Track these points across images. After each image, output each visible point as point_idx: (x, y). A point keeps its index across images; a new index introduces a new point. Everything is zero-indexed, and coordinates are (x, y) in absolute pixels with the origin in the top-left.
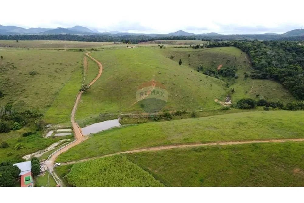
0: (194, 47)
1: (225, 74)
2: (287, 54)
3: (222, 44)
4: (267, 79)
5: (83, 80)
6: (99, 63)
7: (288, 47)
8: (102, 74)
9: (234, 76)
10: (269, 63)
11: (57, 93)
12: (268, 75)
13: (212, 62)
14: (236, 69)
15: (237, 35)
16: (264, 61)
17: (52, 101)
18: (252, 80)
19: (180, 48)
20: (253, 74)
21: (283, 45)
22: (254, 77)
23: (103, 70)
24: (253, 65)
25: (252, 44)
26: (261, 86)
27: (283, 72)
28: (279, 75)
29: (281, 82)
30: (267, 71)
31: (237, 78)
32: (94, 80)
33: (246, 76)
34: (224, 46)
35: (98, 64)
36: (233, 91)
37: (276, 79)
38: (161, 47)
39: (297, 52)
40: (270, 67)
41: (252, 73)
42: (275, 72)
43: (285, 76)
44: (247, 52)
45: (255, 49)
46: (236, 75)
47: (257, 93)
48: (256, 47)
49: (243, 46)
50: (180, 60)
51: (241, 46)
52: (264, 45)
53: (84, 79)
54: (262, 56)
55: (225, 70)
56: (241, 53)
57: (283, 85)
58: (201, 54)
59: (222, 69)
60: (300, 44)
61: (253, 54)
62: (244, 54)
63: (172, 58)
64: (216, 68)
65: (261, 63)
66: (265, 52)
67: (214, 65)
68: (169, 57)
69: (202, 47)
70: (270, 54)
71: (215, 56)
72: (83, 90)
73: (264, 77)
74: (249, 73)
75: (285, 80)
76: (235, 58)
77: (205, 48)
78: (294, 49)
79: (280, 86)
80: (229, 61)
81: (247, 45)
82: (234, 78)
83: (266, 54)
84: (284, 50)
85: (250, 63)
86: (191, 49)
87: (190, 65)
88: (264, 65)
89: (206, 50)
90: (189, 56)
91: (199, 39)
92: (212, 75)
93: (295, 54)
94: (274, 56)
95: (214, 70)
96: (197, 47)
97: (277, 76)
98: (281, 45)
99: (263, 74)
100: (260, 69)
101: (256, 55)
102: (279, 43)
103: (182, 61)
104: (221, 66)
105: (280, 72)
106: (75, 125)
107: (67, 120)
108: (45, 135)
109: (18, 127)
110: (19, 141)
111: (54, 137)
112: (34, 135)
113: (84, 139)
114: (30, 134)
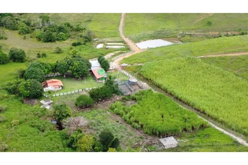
106: (126, 40)
107: (116, 34)
108: (96, 47)
109: (64, 38)
110: (71, 49)
111: (107, 49)
112: (83, 46)
113: (142, 51)
114: (79, 44)
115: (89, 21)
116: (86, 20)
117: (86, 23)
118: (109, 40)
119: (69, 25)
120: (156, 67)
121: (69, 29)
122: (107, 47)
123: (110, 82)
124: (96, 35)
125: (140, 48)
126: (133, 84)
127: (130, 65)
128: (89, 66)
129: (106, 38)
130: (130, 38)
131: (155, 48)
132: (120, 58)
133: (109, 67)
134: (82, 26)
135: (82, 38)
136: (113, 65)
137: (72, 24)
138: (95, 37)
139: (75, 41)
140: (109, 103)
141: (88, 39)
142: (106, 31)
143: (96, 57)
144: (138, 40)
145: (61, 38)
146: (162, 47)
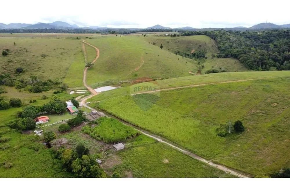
0: (171, 36)
1: (198, 56)
2: (246, 41)
3: (195, 33)
4: (229, 57)
5: (85, 60)
6: (97, 49)
7: (248, 35)
8: (100, 55)
9: (204, 56)
10: (231, 46)
11: (67, 69)
12: (229, 54)
13: (187, 47)
14: (206, 52)
15: (209, 28)
16: (227, 45)
17: (65, 74)
18: (218, 59)
19: (160, 37)
20: (218, 54)
21: (245, 34)
22: (219, 57)
23: (100, 52)
24: (219, 48)
25: (219, 33)
26: (224, 62)
27: (240, 51)
28: (237, 53)
29: (238, 59)
30: (229, 52)
31: (206, 58)
32: (94, 60)
33: (214, 56)
34: (196, 35)
35: (95, 49)
36: (203, 67)
37: (235, 56)
38: (145, 36)
39: (256, 39)
40: (231, 49)
41: (218, 53)
42: (234, 51)
43: (241, 54)
44: (215, 39)
45: (221, 36)
46: (206, 56)
47: (220, 67)
48: (221, 34)
49: (212, 34)
50: (162, 45)
51: (210, 34)
52: (229, 34)
53: (86, 60)
54: (225, 41)
55: (198, 53)
56: (210, 40)
57: (240, 60)
58: (178, 41)
59: (195, 52)
60: (258, 33)
61: (219, 40)
62: (212, 40)
63: (154, 44)
64: (190, 52)
65: (224, 46)
66: (229, 38)
67: (189, 49)
68: (152, 44)
69: (178, 36)
70: (233, 40)
71: (190, 42)
72: (88, 66)
73: (226, 56)
74: (216, 54)
75: (241, 57)
76: (205, 43)
77: (180, 37)
78: (253, 37)
79: (237, 61)
80: (200, 46)
81: (215, 34)
82: (204, 58)
83: (229, 40)
84: (245, 38)
85: (217, 47)
86: (169, 38)
87: (169, 49)
88: (227, 48)
89: (181, 38)
90: (168, 42)
91: (175, 31)
92: (187, 56)
93: (254, 40)
94: (236, 41)
95: (189, 53)
96: (175, 35)
97: (236, 55)
98: (243, 34)
99: (225, 54)
100: (224, 50)
101: (222, 41)
102: (241, 32)
103: (163, 45)
104: (194, 50)
105: (237, 52)
106: (88, 88)
107: (81, 85)
108: (69, 93)
109: (48, 89)
110: (53, 96)
111: (77, 94)
112: (61, 93)
113: (99, 94)
114: (58, 92)
115: (64, 78)
116: (61, 77)
117: (62, 79)
118: (78, 89)
119: (50, 81)
120: (108, 102)
121: (50, 83)
122: (77, 93)
123: (80, 113)
124: (69, 86)
125: (97, 92)
126: (96, 114)
127: (92, 103)
128: (66, 105)
129: (75, 87)
130: (91, 87)
131: (106, 91)
132: (86, 99)
133: (79, 105)
134: (60, 81)
135: (60, 89)
136: (82, 103)
137: (52, 80)
138: (68, 87)
139: (56, 91)
140: (81, 127)
141: (64, 89)
142: (75, 83)
143: (70, 100)
144: (96, 88)
145: (46, 90)
146: (110, 90)
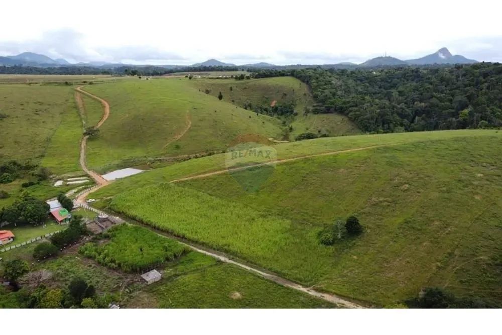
0: (237, 78)
1: (281, 110)
2: (357, 85)
3: (276, 74)
4: (331, 113)
5: (82, 123)
6: (103, 101)
7: (359, 76)
8: (110, 114)
9: (292, 112)
10: (334, 95)
11: (49, 140)
12: (332, 107)
13: (264, 97)
14: (294, 104)
15: (298, 65)
16: (327, 92)
17: (43, 150)
18: (314, 115)
19: (217, 80)
20: (315, 108)
21: (354, 75)
22: (316, 112)
23: (110, 108)
24: (315, 97)
25: (313, 73)
26: (324, 120)
27: (348, 102)
28: (344, 106)
29: (347, 115)
30: (332, 103)
31: (296, 114)
32: (99, 122)
33: (307, 111)
34: (278, 76)
35: (101, 102)
36: (291, 129)
37: (341, 111)
38: (190, 78)
39: (370, 83)
40: (335, 98)
41: (314, 106)
42: (339, 103)
43: (350, 107)
44: (307, 83)
45: (317, 78)
46: (295, 111)
47: (319, 129)
48: (318, 75)
49: (303, 74)
50: (220, 93)
51: (300, 75)
52: (329, 74)
53: (84, 123)
54: (325, 87)
55: (281, 106)
56: (300, 84)
57: (349, 117)
58: (247, 87)
59: (277, 105)
60: (374, 73)
61: (315, 84)
62: (304, 85)
63: (207, 92)
64: (269, 105)
65: (323, 94)
66: (330, 82)
67: (267, 100)
68: (203, 91)
69: (248, 78)
70: (336, 84)
71: (266, 89)
72: (89, 134)
73: (328, 111)
74: (311, 108)
75: (351, 111)
76: (292, 90)
77: (252, 80)
78: (367, 79)
79: (346, 119)
80: (285, 95)
81: (308, 74)
82: (293, 115)
83: (331, 84)
84: (355, 80)
85: (311, 95)
86: (233, 81)
87: (233, 101)
88: (328, 96)
89: (253, 81)
90: (231, 89)
91: (243, 70)
92: (265, 112)
93: (368, 84)
94: (341, 86)
95: (267, 107)
96: (242, 77)
97: (342, 108)
98: (351, 74)
99: (326, 107)
100: (323, 101)
101: (318, 86)
102: (349, 72)
103: (222, 94)
104: (274, 102)
105: (344, 103)
106: (90, 173)
107: (77, 168)
108: (53, 185)
109: (10, 179)
110: (21, 191)
111: (68, 185)
112: (37, 185)
113: (110, 183)
114: (31, 184)
115: (42, 156)
116: (37, 155)
117: (38, 159)
118: (69, 175)
119: (15, 163)
120: (128, 198)
121: (16, 168)
122: (68, 183)
123: (76, 222)
124: (53, 171)
125: (108, 180)
126: (104, 220)
127: (98, 200)
128: (48, 207)
129: (65, 173)
130: (95, 171)
131: (124, 178)
132: (85, 194)
133: (73, 205)
134: (34, 162)
135: (34, 177)
136: (78, 203)
137: (19, 162)
138: (51, 174)
139: (26, 181)
140: (78, 247)
141: (43, 177)
142: (64, 165)
143: (55, 197)
144: (104, 172)
145: (6, 180)
146: (131, 176)
